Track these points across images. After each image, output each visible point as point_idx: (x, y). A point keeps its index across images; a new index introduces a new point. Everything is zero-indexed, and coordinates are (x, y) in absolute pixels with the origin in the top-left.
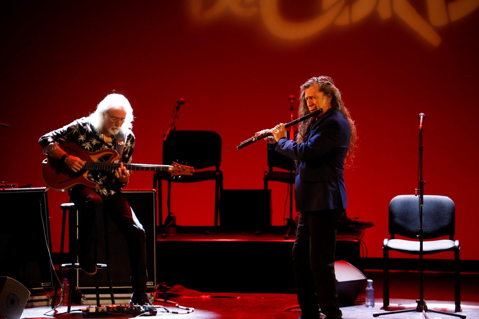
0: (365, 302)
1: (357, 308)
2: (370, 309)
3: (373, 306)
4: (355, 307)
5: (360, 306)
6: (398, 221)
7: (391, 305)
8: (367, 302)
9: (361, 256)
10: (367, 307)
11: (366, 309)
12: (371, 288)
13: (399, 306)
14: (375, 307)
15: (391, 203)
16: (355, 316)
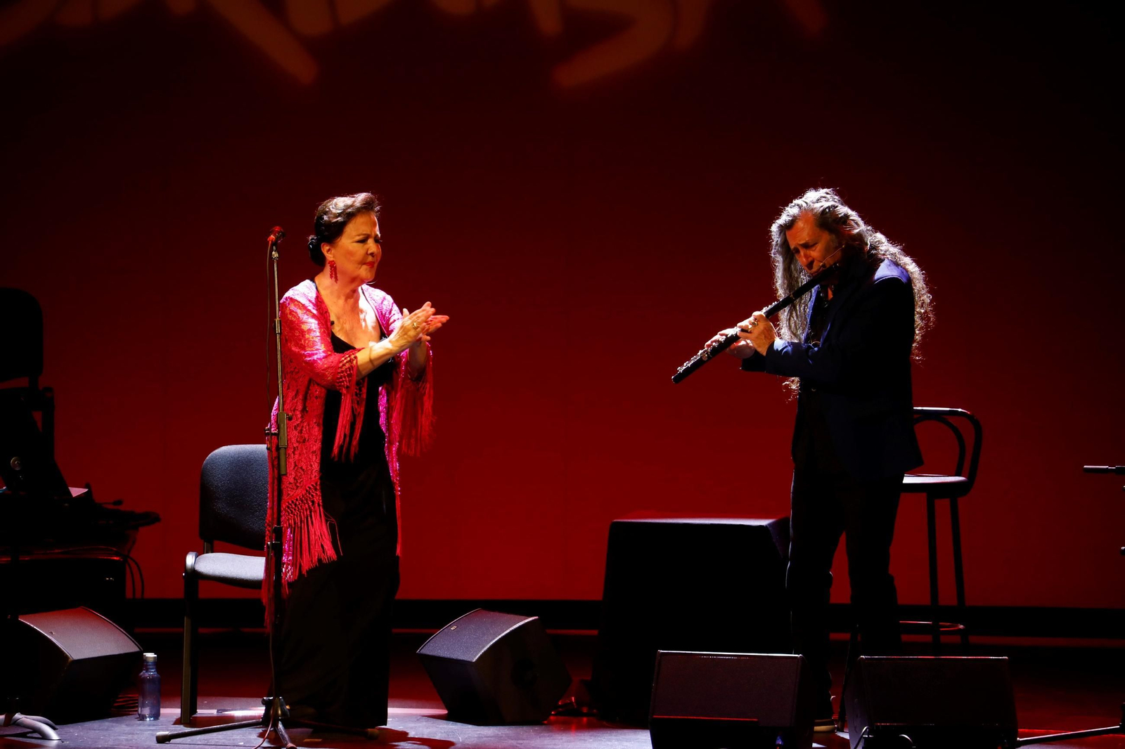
0: (137, 707)
1: (117, 722)
2: (149, 725)
3: (156, 716)
4: (112, 721)
5: (124, 717)
6: (221, 506)
7: (202, 712)
8: (143, 706)
9: (129, 595)
10: (140, 720)
11: (140, 725)
12: (152, 673)
13: (220, 714)
14: (161, 718)
15: (207, 464)
16: (111, 744)
